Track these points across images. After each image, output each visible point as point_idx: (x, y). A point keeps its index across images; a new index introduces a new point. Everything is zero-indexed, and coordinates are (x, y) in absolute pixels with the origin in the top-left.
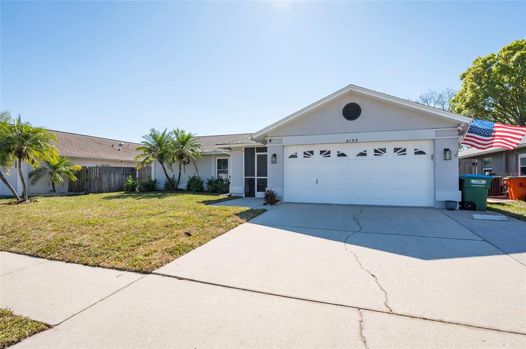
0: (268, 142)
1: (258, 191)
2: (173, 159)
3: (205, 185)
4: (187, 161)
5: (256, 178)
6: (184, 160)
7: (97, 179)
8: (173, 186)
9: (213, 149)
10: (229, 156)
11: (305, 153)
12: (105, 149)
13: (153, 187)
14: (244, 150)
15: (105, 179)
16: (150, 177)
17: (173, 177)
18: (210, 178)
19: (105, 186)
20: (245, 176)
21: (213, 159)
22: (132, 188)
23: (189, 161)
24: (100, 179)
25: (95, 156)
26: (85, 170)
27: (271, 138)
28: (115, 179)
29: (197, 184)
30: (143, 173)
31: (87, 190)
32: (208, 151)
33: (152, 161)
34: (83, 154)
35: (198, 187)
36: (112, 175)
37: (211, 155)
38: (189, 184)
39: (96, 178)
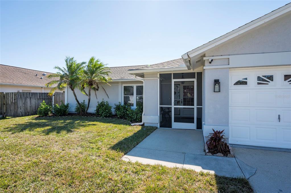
0: (207, 63)
1: (174, 122)
2: (83, 86)
3: (113, 110)
4: (96, 87)
5: (173, 106)
6: (94, 86)
7: (13, 104)
8: (83, 110)
9: (120, 77)
10: (142, 82)
11: (259, 78)
12: (29, 77)
13: (65, 111)
14: (158, 76)
15: (20, 103)
16: (63, 101)
17: (83, 102)
18: (118, 104)
19: (20, 111)
20: (160, 105)
21: (120, 85)
22: (44, 112)
23: (98, 88)
24: (16, 104)
25: (15, 82)
26: (2, 95)
27: (213, 58)
28: (31, 103)
29: (105, 109)
30: (58, 98)
31: (5, 113)
32: (115, 78)
33: (65, 87)
34: (4, 81)
35: (107, 112)
36: (28, 100)
37: (118, 82)
38: (98, 109)
39: (12, 102)
